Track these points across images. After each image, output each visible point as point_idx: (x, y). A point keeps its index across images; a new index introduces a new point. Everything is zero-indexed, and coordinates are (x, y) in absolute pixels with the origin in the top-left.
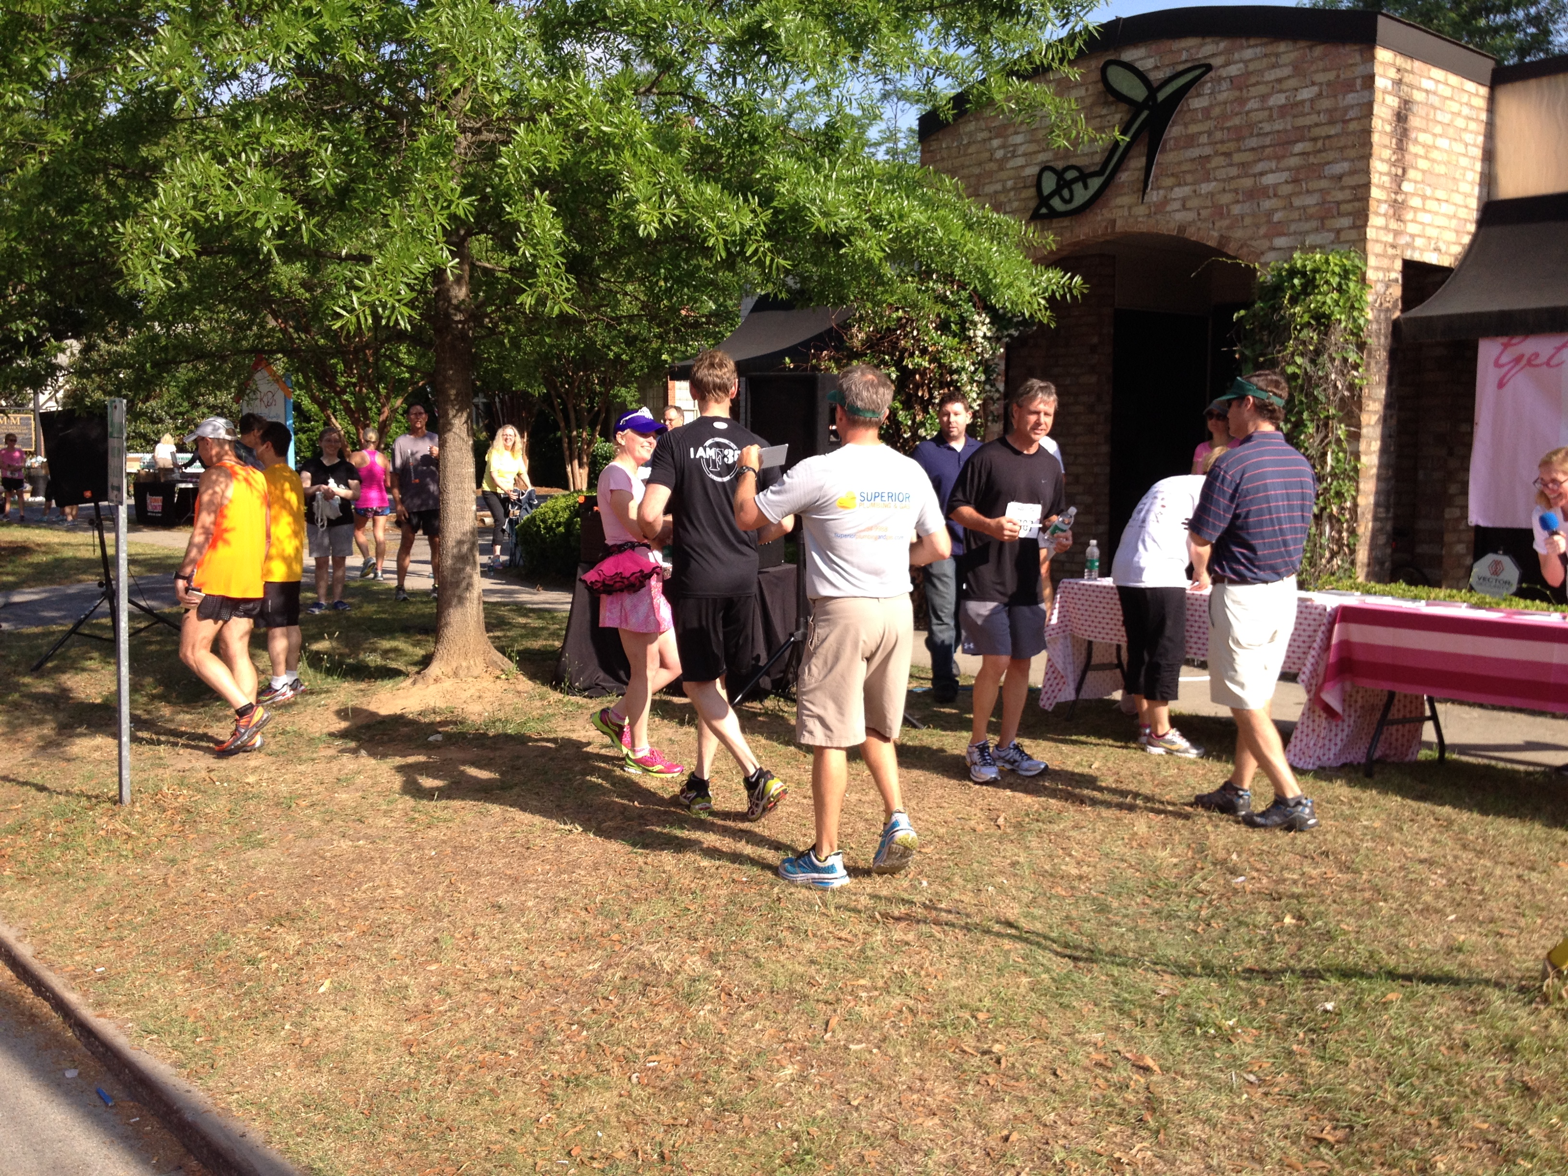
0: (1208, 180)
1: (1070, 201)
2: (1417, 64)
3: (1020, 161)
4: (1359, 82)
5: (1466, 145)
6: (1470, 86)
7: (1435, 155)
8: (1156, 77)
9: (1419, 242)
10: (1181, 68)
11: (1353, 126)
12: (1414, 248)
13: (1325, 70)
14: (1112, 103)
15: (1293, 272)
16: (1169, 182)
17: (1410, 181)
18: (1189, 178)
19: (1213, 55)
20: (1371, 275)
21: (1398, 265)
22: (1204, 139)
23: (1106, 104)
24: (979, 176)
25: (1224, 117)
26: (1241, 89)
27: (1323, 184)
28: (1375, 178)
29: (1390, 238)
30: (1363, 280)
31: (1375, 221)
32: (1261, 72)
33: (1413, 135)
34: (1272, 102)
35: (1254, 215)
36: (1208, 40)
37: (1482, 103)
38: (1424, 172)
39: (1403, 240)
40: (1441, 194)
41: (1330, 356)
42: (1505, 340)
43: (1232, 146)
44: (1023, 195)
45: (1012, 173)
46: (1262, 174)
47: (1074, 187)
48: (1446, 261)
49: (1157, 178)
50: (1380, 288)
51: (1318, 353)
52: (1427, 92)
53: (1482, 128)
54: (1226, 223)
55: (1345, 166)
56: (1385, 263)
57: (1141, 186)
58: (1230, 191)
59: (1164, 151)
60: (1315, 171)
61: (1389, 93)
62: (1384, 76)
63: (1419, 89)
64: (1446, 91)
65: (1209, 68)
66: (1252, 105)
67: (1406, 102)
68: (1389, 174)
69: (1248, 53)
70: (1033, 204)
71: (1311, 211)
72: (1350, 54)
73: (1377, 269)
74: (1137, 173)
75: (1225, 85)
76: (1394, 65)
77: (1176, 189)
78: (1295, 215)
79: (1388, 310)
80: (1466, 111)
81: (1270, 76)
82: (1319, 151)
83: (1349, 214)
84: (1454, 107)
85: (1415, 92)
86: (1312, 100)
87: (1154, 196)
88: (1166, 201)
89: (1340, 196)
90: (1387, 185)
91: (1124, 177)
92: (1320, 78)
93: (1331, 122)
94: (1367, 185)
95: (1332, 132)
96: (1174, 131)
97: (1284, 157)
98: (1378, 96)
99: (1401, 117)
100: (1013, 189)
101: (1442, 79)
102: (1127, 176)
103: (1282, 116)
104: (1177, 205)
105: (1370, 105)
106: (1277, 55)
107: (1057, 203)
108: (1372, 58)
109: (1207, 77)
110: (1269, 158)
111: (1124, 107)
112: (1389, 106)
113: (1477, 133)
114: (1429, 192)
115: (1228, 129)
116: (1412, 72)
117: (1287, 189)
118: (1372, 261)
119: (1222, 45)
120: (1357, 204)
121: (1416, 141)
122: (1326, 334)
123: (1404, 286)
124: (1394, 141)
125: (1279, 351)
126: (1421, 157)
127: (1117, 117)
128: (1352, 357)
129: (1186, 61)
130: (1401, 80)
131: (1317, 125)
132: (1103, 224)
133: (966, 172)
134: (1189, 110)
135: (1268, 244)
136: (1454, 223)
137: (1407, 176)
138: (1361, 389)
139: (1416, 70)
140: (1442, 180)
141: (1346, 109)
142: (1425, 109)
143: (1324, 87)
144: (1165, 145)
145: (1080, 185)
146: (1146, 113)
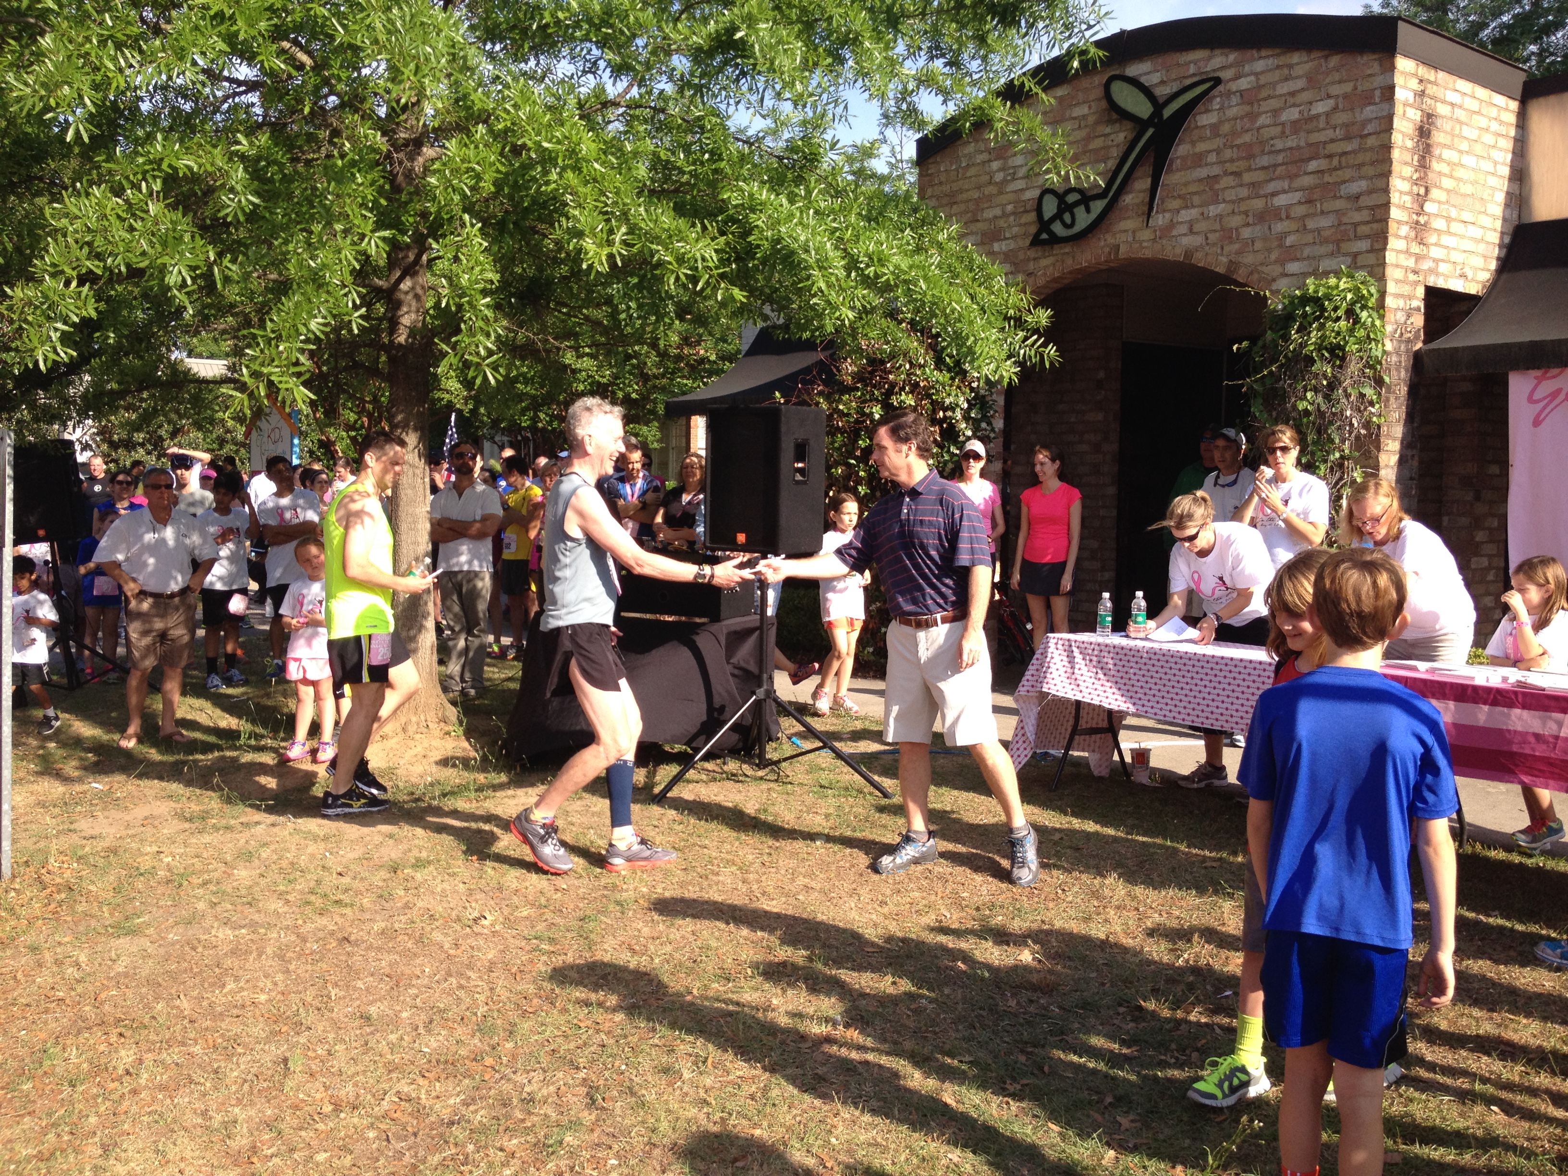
0: (1216, 202)
1: (1072, 225)
2: (1441, 75)
3: (1020, 184)
4: (1378, 93)
5: (1495, 163)
6: (1500, 100)
7: (1460, 173)
8: (1162, 92)
9: (1443, 268)
10: (1188, 82)
11: (1371, 141)
12: (1437, 274)
13: (1340, 82)
14: (1116, 121)
15: (1305, 300)
16: (1175, 204)
17: (1434, 201)
18: (1196, 200)
19: (1223, 68)
20: (1389, 301)
21: (1421, 292)
22: (1212, 158)
23: (1110, 122)
24: (977, 201)
25: (1234, 133)
26: (1251, 104)
27: (1339, 204)
28: (1395, 198)
29: (1411, 263)
30: (1381, 308)
31: (1394, 243)
32: (1273, 85)
33: (1437, 152)
34: (1284, 117)
35: (1265, 239)
36: (1217, 52)
37: (1512, 119)
38: (1448, 191)
39: (1426, 265)
40: (1466, 216)
41: (1345, 391)
42: (1538, 373)
43: (1242, 164)
44: (1023, 220)
45: (1011, 197)
46: (1274, 194)
47: (1076, 210)
48: (1473, 289)
49: (1163, 200)
50: (1401, 317)
51: (1332, 387)
52: (1452, 105)
53: (1509, 145)
54: (1237, 246)
55: (1363, 185)
56: (1406, 290)
57: (1146, 209)
58: (1240, 213)
59: (1170, 170)
60: (1329, 190)
61: (1411, 106)
62: (1405, 87)
63: (1444, 102)
64: (1474, 105)
65: (1217, 81)
66: (1263, 120)
67: (1430, 116)
68: (1409, 193)
69: (1260, 65)
70: (1033, 229)
71: (1325, 234)
72: (1368, 63)
73: (1397, 296)
74: (1142, 195)
75: (1235, 100)
76: (1415, 75)
77: (1183, 212)
78: (1309, 238)
79: (1409, 341)
80: (1495, 126)
81: (1283, 89)
82: (1335, 169)
83: (1367, 237)
84: (1483, 122)
85: (1439, 104)
86: (1327, 114)
87: (1159, 220)
88: (1172, 225)
89: (1357, 217)
90: (1408, 205)
91: (1128, 199)
92: (1335, 90)
93: (1348, 138)
94: (1386, 205)
95: (1349, 149)
96: (1181, 150)
97: (1297, 176)
98: (1399, 109)
99: (1424, 132)
100: (1014, 213)
101: (1469, 92)
102: (1134, 197)
103: (1295, 132)
104: (1183, 229)
105: (1390, 118)
106: (1290, 66)
107: (1057, 228)
108: (1392, 68)
109: (1215, 92)
110: (1280, 178)
111: (1129, 125)
112: (1410, 120)
113: (1506, 151)
114: (1454, 213)
115: (1238, 146)
116: (1435, 83)
117: (1301, 210)
118: (1391, 287)
119: (1232, 57)
120: (1375, 226)
121: (1440, 159)
122: (1340, 367)
123: (1427, 315)
124: (1416, 157)
125: (1290, 385)
126: (1445, 175)
127: (1121, 136)
128: (1369, 392)
129: (1194, 75)
130: (1423, 92)
131: (1332, 141)
132: (1107, 250)
133: (965, 196)
134: (1197, 127)
135: (1280, 270)
136: (1481, 248)
137: (1430, 196)
138: (1379, 427)
139: (1440, 82)
140: (1469, 200)
141: (1365, 123)
142: (1450, 123)
143: (1340, 100)
144: (1171, 165)
145: (1082, 208)
146: (1150, 131)
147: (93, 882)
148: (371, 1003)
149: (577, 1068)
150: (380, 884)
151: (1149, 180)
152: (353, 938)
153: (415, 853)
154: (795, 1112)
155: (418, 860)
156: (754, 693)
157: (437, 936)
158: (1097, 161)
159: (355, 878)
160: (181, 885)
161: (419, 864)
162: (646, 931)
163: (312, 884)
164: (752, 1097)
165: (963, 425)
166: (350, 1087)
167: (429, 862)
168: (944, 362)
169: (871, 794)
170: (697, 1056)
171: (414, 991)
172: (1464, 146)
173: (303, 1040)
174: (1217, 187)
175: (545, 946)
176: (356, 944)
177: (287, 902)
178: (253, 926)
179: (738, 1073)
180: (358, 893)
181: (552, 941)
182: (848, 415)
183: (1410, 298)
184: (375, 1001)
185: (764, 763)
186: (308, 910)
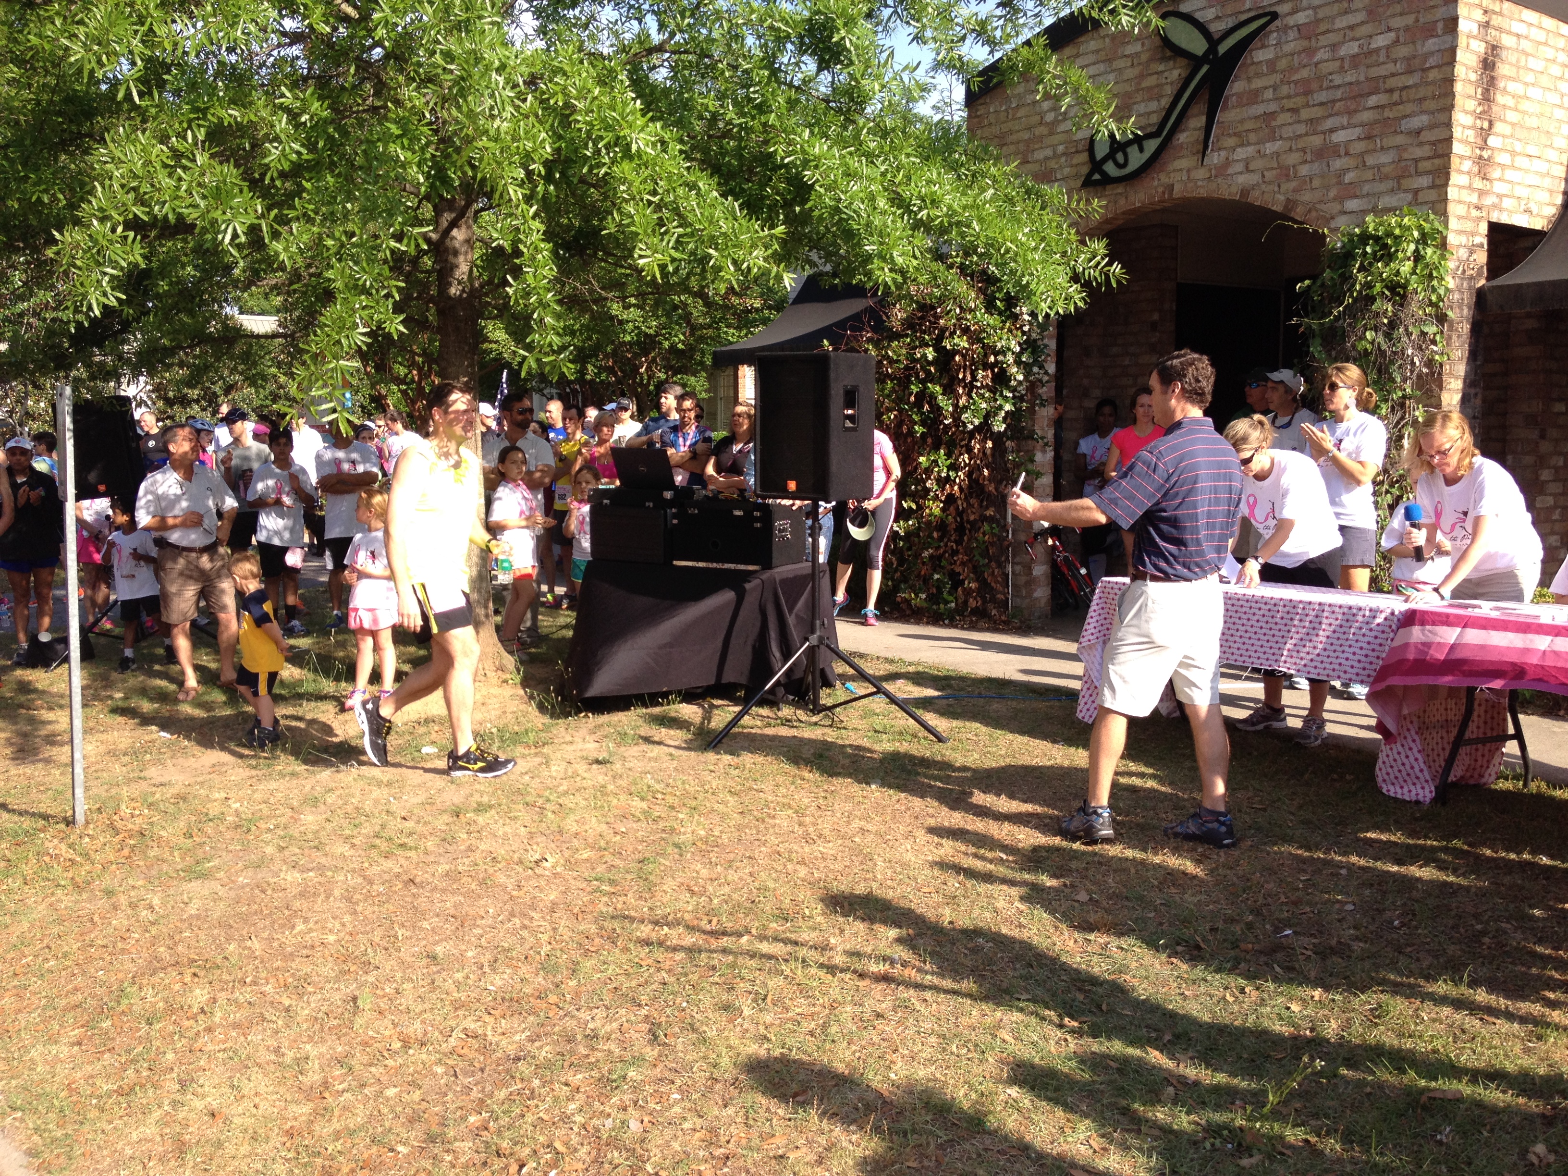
0: (1274, 140)
1: (1125, 165)
3: (1071, 125)
4: (1440, 25)
5: (1562, 95)
6: (1566, 30)
7: (1524, 105)
8: (1217, 28)
9: (1507, 203)
10: (1244, 17)
11: (1433, 75)
12: (1501, 210)
13: (1402, 13)
14: (1170, 58)
15: (1365, 238)
16: (1231, 142)
17: (1498, 135)
18: (1252, 137)
19: (1279, 3)
20: (1453, 239)
21: (1484, 228)
22: (1269, 94)
23: (1163, 59)
24: (1028, 142)
25: (1292, 69)
26: (1309, 38)
27: (1400, 140)
28: (1457, 132)
29: (1474, 198)
30: (1443, 245)
31: (1455, 179)
32: (1332, 19)
33: (1501, 84)
34: (1343, 51)
35: (1323, 176)
38: (1513, 125)
39: (1489, 201)
40: (1531, 150)
41: (1406, 330)
43: (1299, 101)
44: (1075, 161)
45: (1062, 137)
46: (1332, 131)
47: (1129, 150)
48: (1538, 224)
49: (1217, 138)
50: (1463, 253)
51: (1393, 325)
52: (1518, 36)
54: (1293, 185)
55: (1424, 119)
56: (1469, 226)
57: (1201, 147)
58: (1297, 150)
59: (1225, 108)
60: (1389, 125)
61: (1475, 37)
62: (1468, 18)
63: (1509, 33)
64: (1541, 36)
65: (1274, 16)
66: (1321, 55)
67: (1494, 47)
68: (1473, 127)
70: (1085, 170)
71: (1385, 170)
73: (1460, 232)
74: (1196, 134)
75: (1292, 35)
76: (1480, 6)
77: (1239, 150)
78: (1369, 175)
79: (1471, 278)
80: (1562, 57)
81: (1342, 23)
82: (1396, 104)
83: (1428, 172)
84: (1550, 53)
85: (1504, 36)
86: (1388, 48)
87: (1215, 158)
88: (1227, 163)
89: (1418, 152)
90: (1471, 139)
91: (1183, 138)
92: (1397, 22)
93: (1409, 72)
94: (1448, 140)
95: (1410, 83)
96: (1236, 87)
97: (1356, 111)
98: (1462, 41)
99: (1488, 65)
100: (1064, 154)
101: (1536, 23)
102: (1187, 137)
103: (1355, 66)
104: (1239, 167)
105: (1452, 51)
107: (1110, 168)
109: (1272, 27)
110: (1338, 114)
111: (1182, 61)
112: (1474, 52)
114: (1518, 146)
115: (1296, 82)
116: (1500, 14)
117: (1360, 147)
118: (1453, 223)
120: (1437, 161)
121: (1505, 91)
122: (1402, 305)
123: (1489, 251)
124: (1479, 91)
125: (1350, 325)
126: (1510, 108)
127: (1175, 73)
128: (1431, 329)
129: (1250, 10)
130: (1488, 23)
131: (1393, 75)
132: (1160, 190)
133: (1014, 137)
134: (1253, 63)
135: (1339, 207)
136: (1547, 182)
137: (1494, 130)
138: (1441, 365)
139: (1505, 12)
140: (1534, 134)
141: (1426, 56)
142: (1516, 55)
143: (1402, 33)
144: (1226, 102)
145: (1136, 147)
146: (1205, 69)
147: (164, 828)
148: (437, 943)
149: (640, 1005)
150: (444, 827)
151: (1204, 118)
152: (418, 880)
153: (477, 797)
154: (854, 1048)
155: (479, 804)
156: (807, 639)
157: (501, 879)
158: (1150, 99)
159: (418, 822)
160: (249, 830)
161: (481, 808)
162: (704, 873)
163: (377, 828)
164: (812, 1034)
165: (1014, 370)
166: (418, 1025)
167: (491, 807)
168: (995, 307)
169: (925, 738)
170: (757, 993)
171: (477, 931)
172: (1530, 78)
173: (371, 979)
174: (1274, 123)
175: (606, 888)
176: (421, 886)
177: (353, 845)
178: (321, 869)
179: (798, 1010)
180: (422, 836)
181: (612, 882)
182: (897, 361)
183: (1473, 234)
184: (441, 940)
185: (818, 709)
186: (374, 853)
